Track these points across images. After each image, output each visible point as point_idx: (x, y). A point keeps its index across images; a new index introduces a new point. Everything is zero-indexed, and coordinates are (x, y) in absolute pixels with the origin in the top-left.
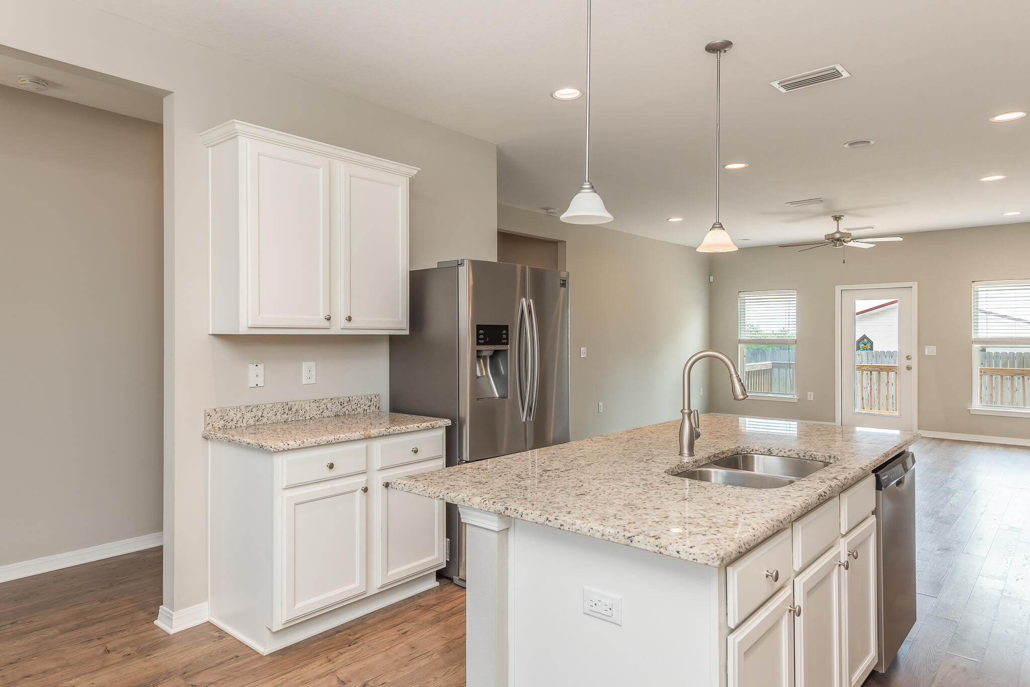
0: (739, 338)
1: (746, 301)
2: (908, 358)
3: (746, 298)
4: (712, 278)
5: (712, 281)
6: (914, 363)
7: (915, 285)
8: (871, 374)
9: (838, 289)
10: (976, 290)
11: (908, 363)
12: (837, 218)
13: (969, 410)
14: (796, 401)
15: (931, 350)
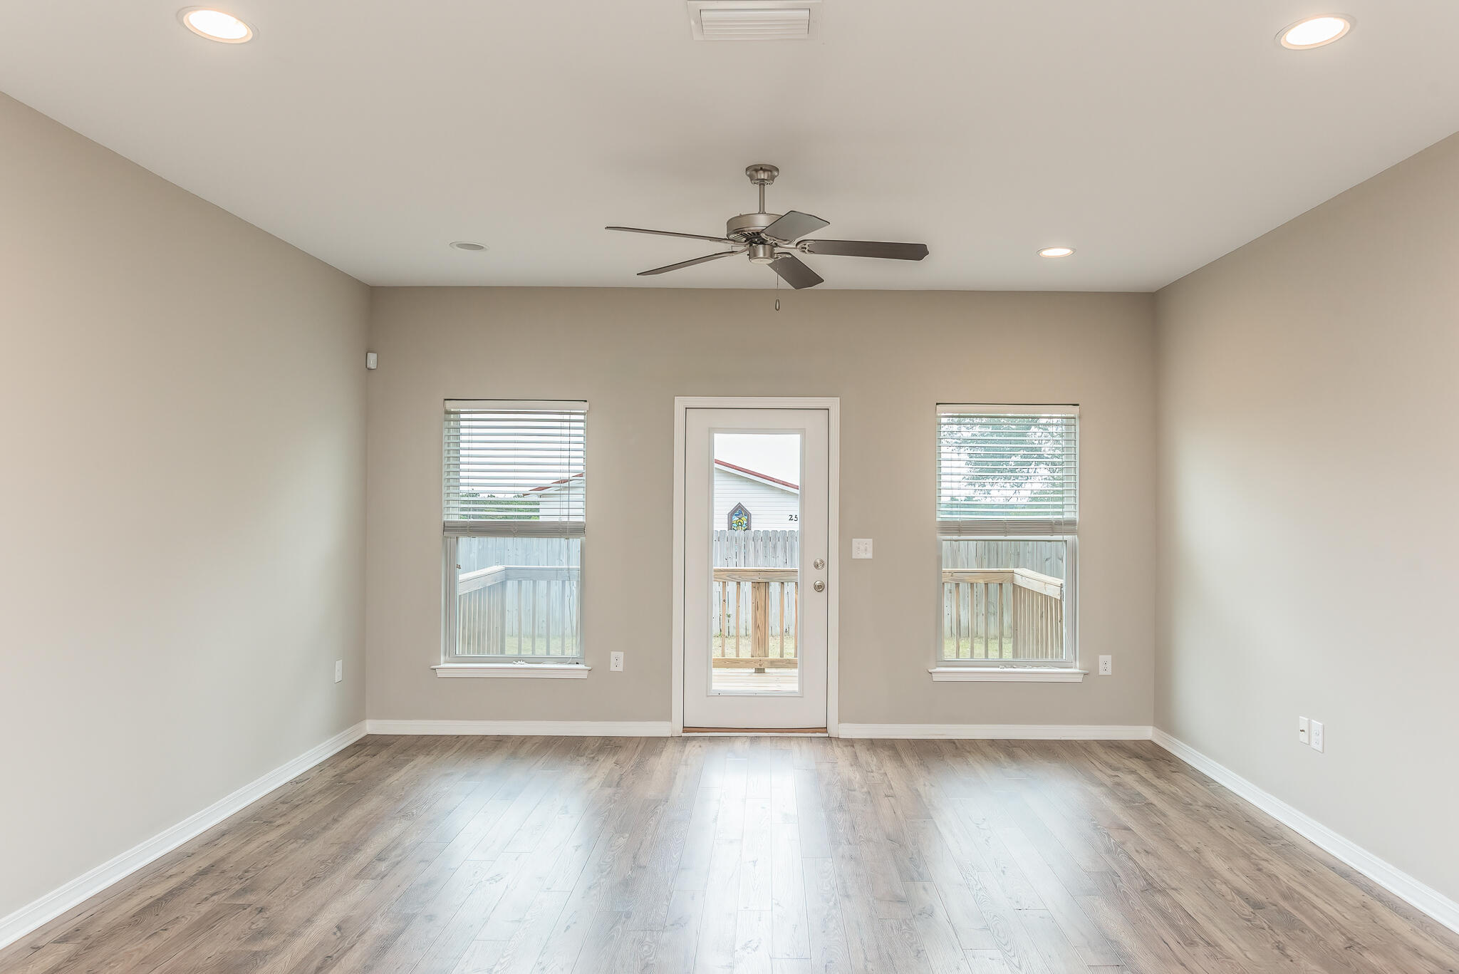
0: (443, 519)
1: (462, 423)
2: (819, 565)
3: (463, 416)
4: (372, 359)
5: (371, 365)
6: (832, 577)
7: (834, 404)
9: (680, 403)
11: (816, 575)
12: (761, 173)
13: (931, 673)
14: (584, 675)
15: (863, 549)
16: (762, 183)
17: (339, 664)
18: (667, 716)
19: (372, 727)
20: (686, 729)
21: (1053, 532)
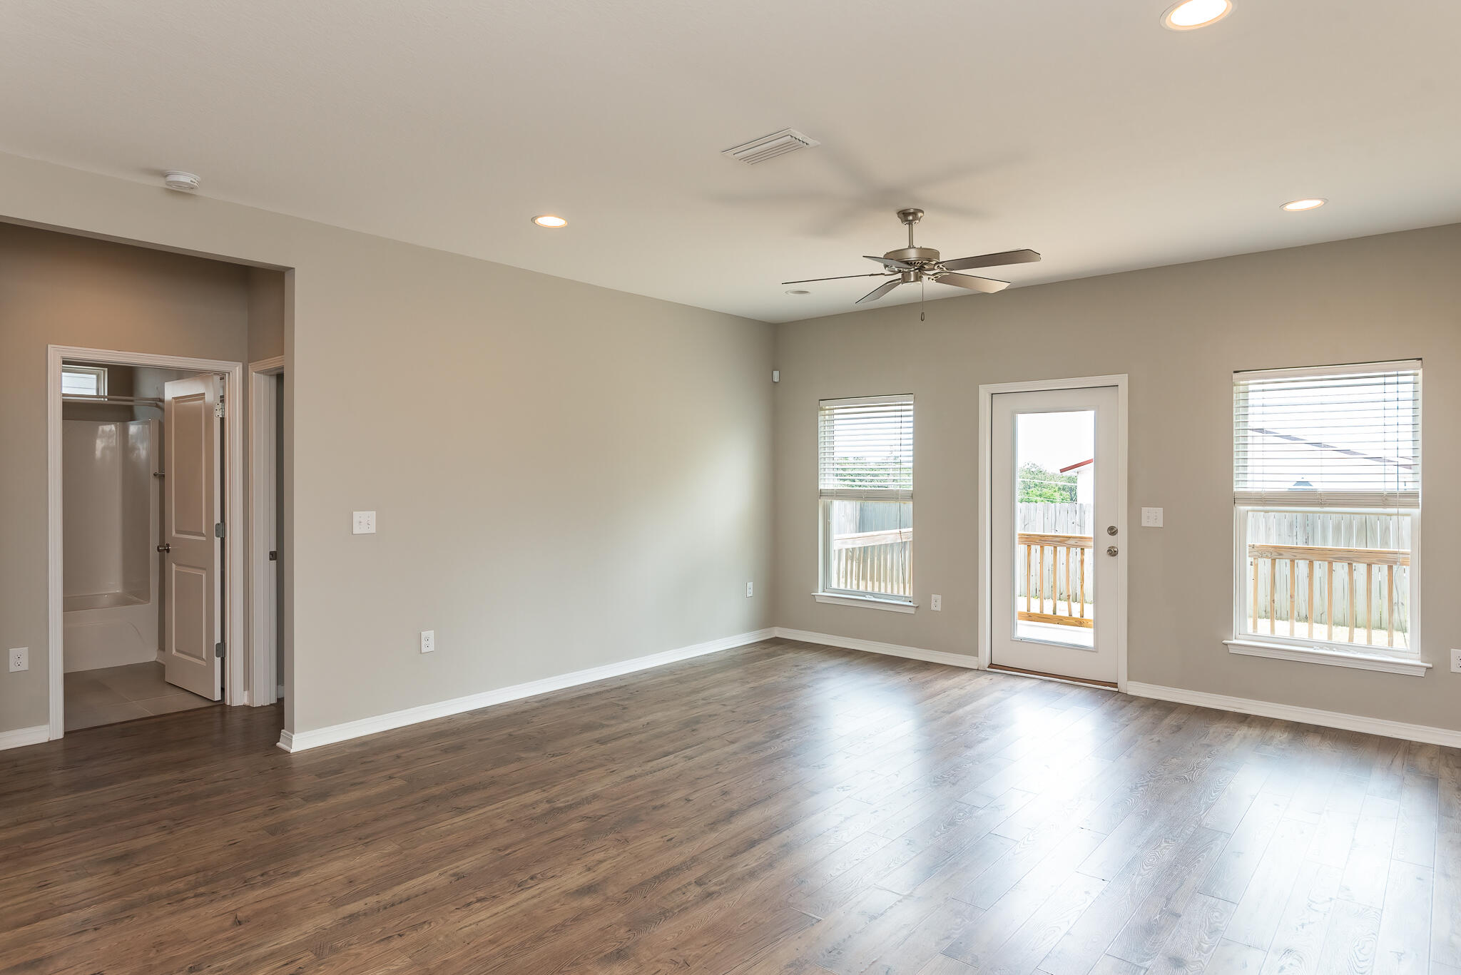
0: (821, 487)
1: (836, 417)
2: (1113, 531)
3: (836, 411)
4: (776, 374)
5: (776, 380)
6: (1121, 542)
7: (1122, 380)
8: (1082, 554)
9: (984, 392)
10: (1241, 388)
11: (1109, 541)
12: (908, 216)
13: (1226, 645)
14: (912, 611)
15: (1153, 517)
16: (910, 223)
17: (750, 585)
18: (974, 652)
19: (778, 632)
20: (992, 665)
21: (1385, 505)
